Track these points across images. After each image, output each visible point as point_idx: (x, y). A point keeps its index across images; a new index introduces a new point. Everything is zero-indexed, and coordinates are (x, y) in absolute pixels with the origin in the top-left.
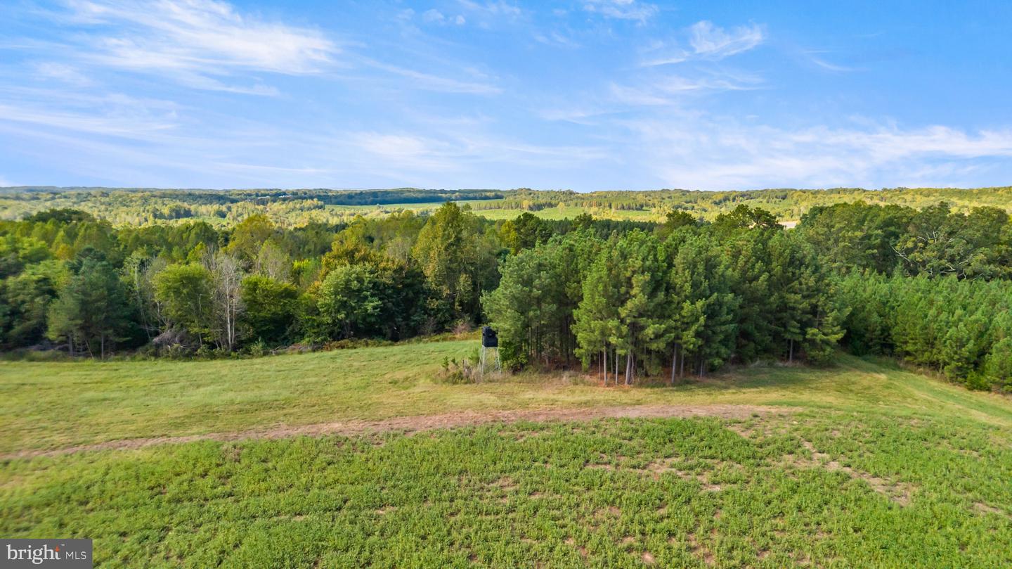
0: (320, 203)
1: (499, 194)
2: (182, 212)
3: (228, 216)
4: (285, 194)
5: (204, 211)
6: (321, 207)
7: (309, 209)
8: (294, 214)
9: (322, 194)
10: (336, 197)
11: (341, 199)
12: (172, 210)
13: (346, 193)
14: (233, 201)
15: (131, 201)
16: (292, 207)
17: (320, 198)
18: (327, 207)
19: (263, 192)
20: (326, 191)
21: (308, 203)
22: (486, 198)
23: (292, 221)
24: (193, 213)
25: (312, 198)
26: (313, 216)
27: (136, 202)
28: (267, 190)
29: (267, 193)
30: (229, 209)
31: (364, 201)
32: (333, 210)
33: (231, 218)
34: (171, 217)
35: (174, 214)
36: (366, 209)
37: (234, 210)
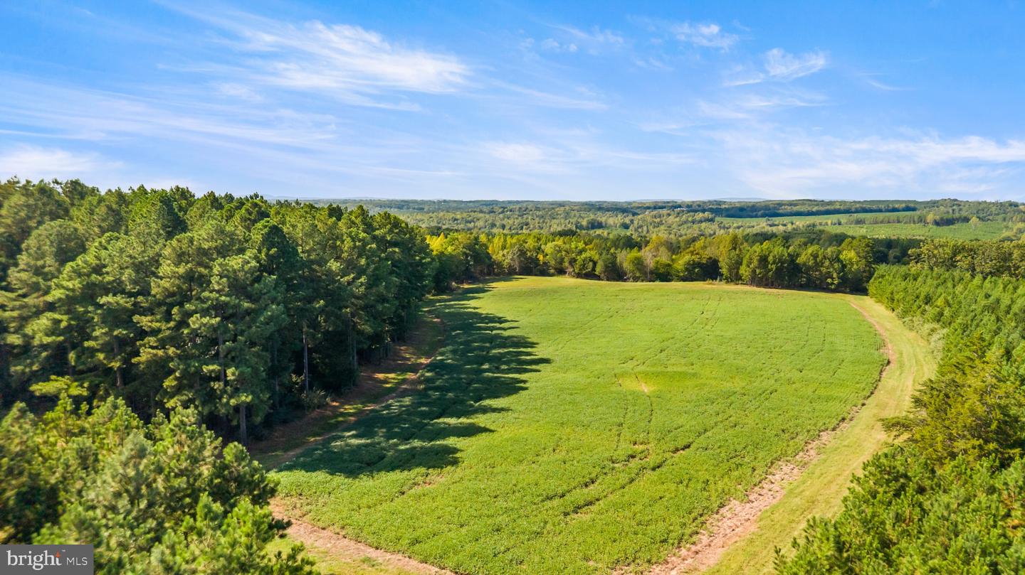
0: (710, 216)
1: (912, 205)
2: (596, 224)
3: (631, 228)
4: (680, 206)
5: (612, 223)
6: (712, 220)
7: (701, 222)
8: (685, 226)
9: (714, 207)
10: (727, 210)
11: (732, 212)
12: (589, 222)
13: (738, 205)
14: (634, 214)
15: (557, 215)
16: (685, 220)
17: (711, 210)
18: (717, 219)
19: (660, 204)
20: (719, 203)
21: (700, 216)
22: (895, 210)
23: (683, 233)
24: (604, 224)
25: (704, 211)
26: (702, 228)
27: (560, 215)
28: (664, 202)
29: (664, 205)
30: (632, 221)
31: (755, 213)
32: (722, 223)
33: (633, 229)
34: (587, 228)
35: (590, 226)
36: (753, 221)
37: (636, 222)
